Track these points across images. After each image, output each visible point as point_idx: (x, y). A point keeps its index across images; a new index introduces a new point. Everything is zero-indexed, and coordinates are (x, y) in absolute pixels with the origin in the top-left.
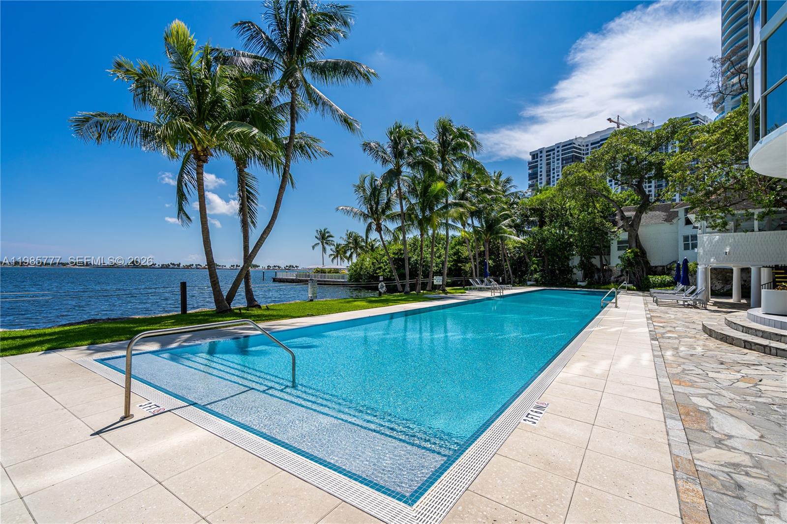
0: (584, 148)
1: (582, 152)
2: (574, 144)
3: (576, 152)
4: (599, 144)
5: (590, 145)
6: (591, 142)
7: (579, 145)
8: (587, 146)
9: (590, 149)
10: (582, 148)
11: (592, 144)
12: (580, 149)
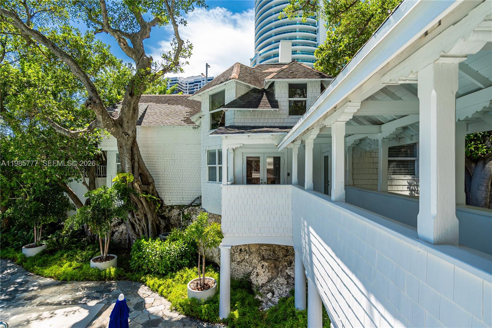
0: (185, 85)
1: (183, 88)
2: (178, 81)
3: (179, 87)
4: (193, 85)
5: (188, 84)
6: (189, 82)
7: (181, 82)
8: (186, 84)
9: (188, 87)
10: (183, 85)
11: (189, 84)
12: (182, 86)
